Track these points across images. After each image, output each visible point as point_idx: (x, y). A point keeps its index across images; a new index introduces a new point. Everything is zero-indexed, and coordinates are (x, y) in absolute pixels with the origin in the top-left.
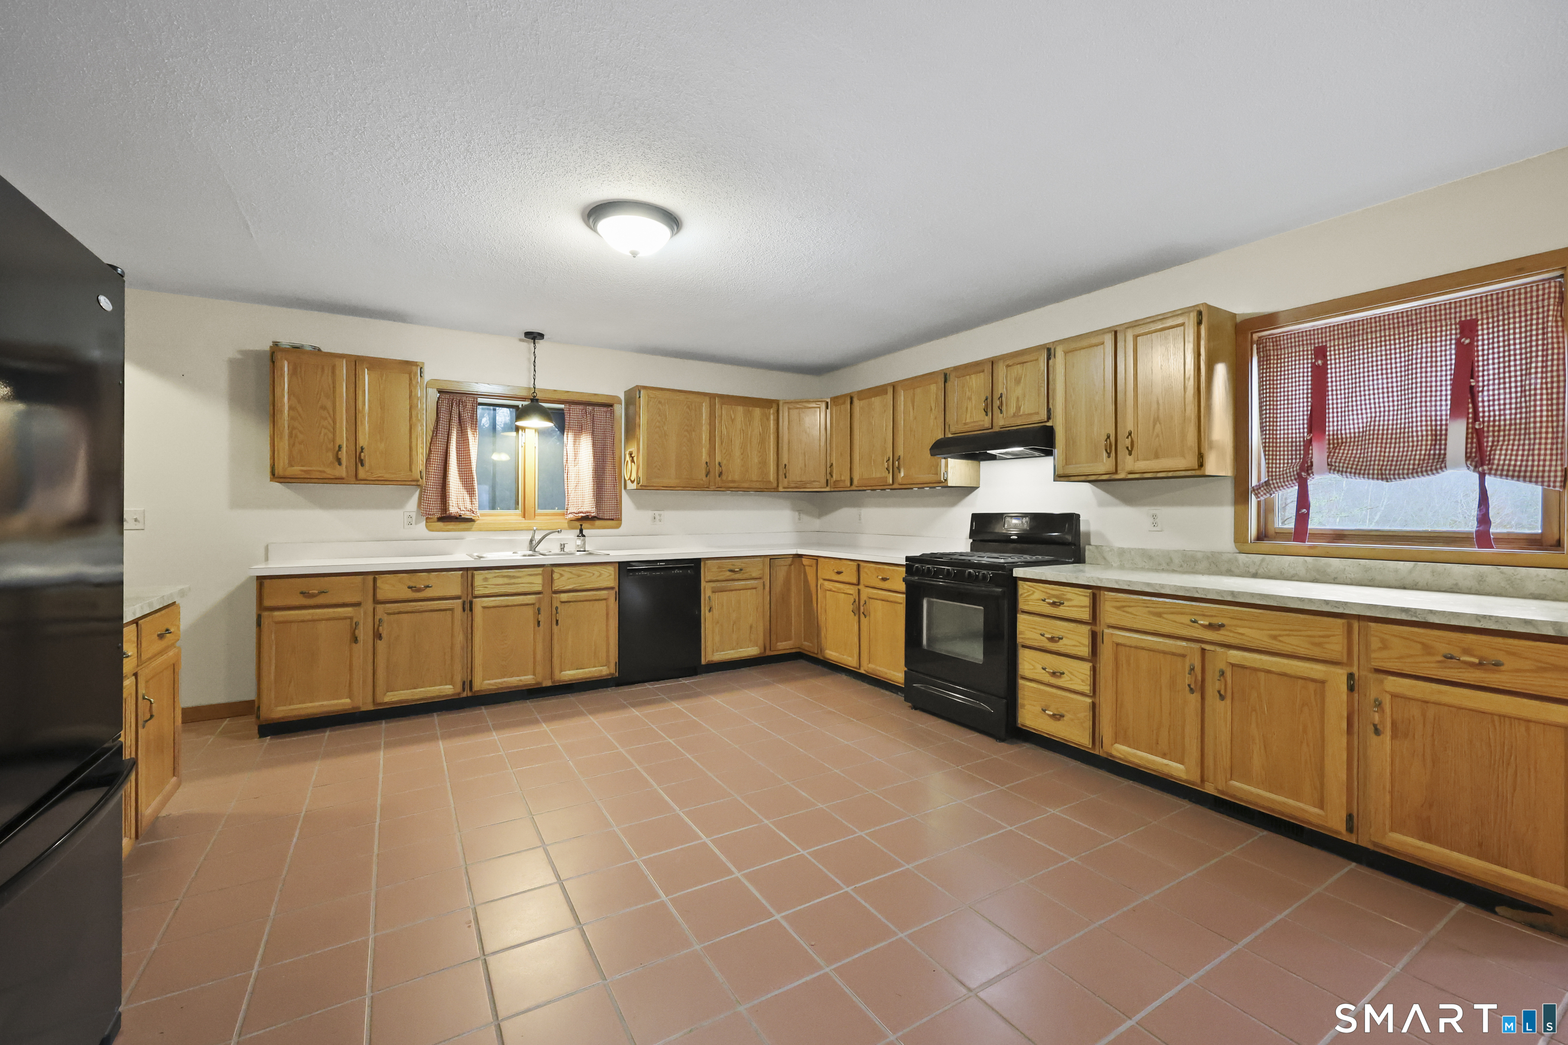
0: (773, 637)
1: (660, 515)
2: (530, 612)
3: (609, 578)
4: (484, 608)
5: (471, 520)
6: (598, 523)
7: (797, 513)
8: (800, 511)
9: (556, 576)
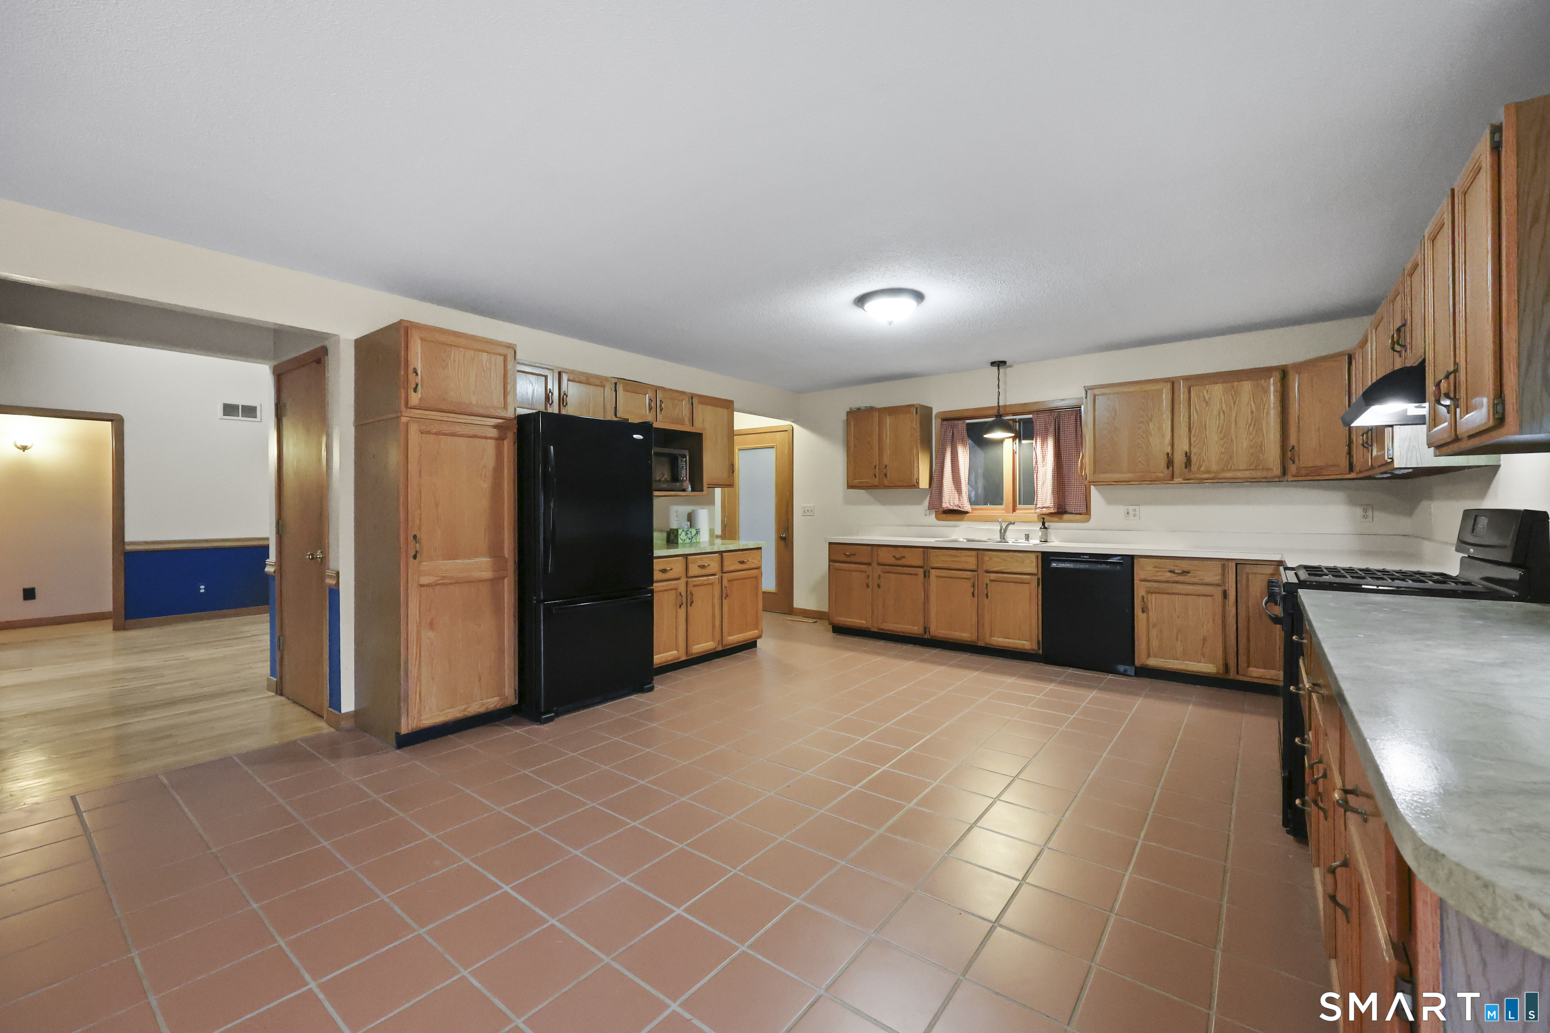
0: (1243, 659)
1: (1135, 510)
2: (967, 585)
3: (1031, 566)
4: (937, 577)
5: (967, 513)
6: (1066, 517)
7: (1359, 511)
8: (1367, 507)
9: (986, 558)
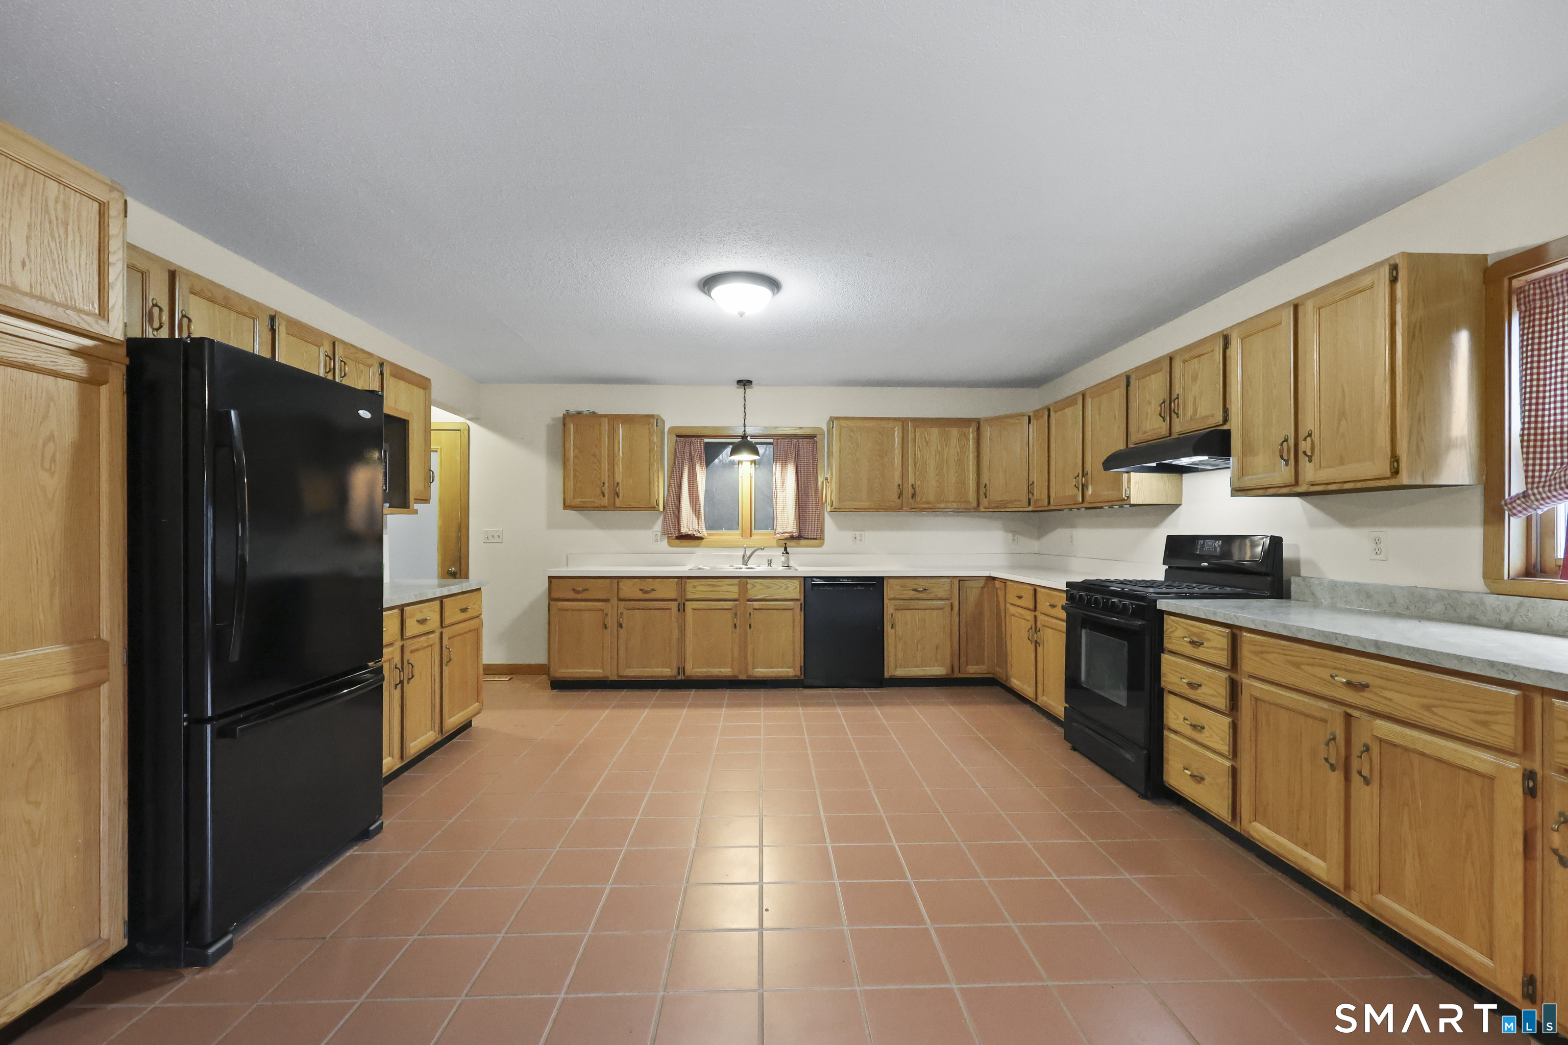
0: (963, 659)
1: (861, 535)
2: (729, 615)
3: (794, 591)
4: (694, 609)
5: (701, 538)
6: (803, 542)
7: (1010, 535)
8: (1014, 532)
9: (749, 586)
